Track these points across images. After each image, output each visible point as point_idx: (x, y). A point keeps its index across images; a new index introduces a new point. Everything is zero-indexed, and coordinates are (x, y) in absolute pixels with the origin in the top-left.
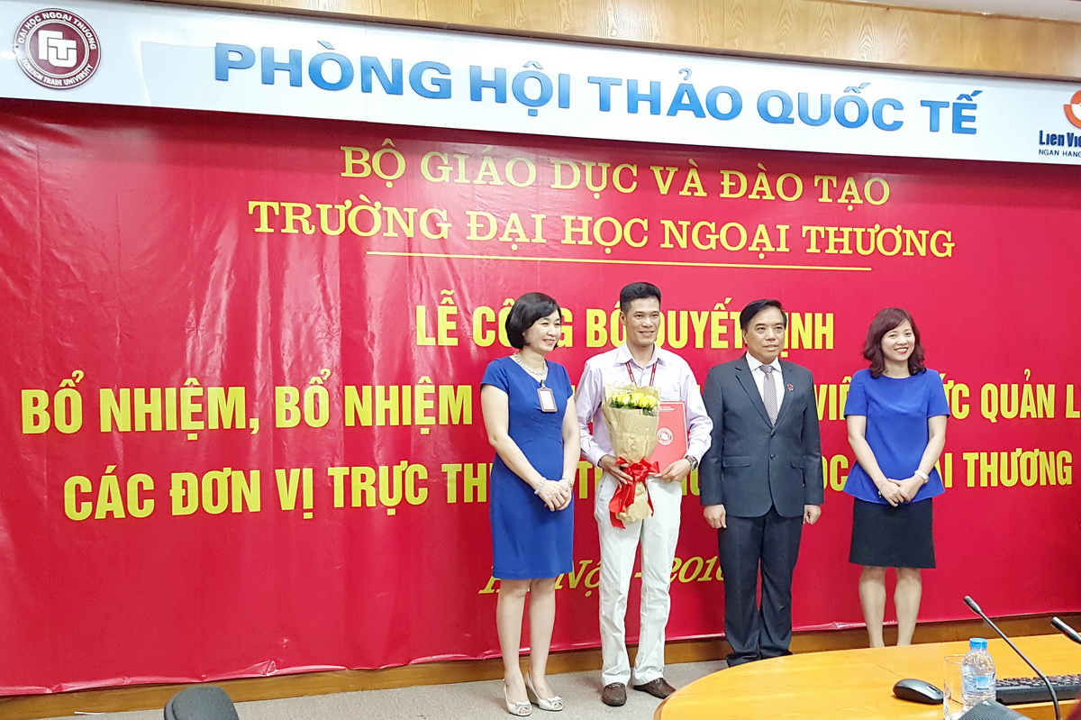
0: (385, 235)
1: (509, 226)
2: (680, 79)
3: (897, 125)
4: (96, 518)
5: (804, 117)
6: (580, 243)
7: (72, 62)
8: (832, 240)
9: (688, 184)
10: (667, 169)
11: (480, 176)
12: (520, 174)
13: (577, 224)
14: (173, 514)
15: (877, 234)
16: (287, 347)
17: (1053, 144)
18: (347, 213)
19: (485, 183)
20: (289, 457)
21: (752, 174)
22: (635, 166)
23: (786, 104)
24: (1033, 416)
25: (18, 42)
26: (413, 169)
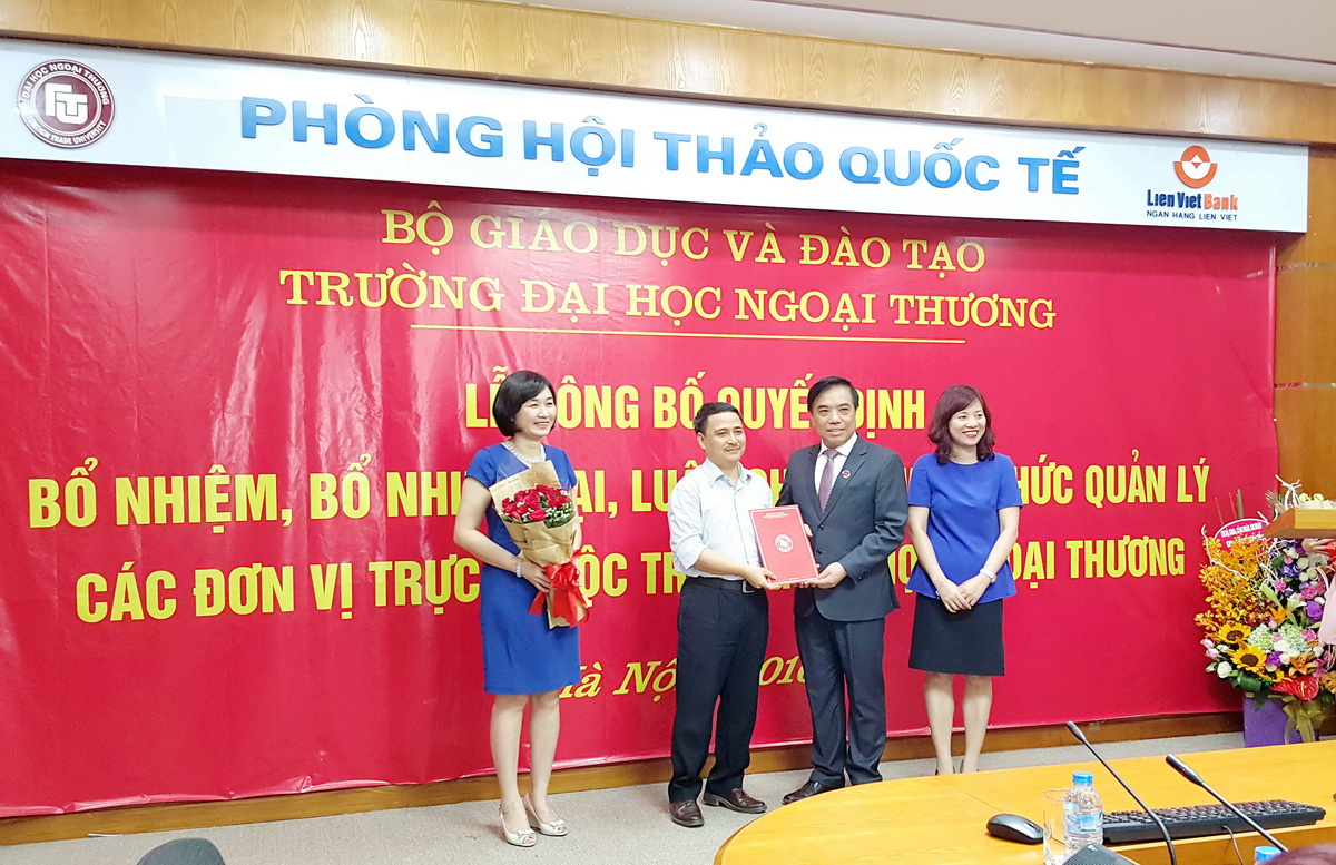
0: (431, 306)
1: (568, 295)
2: (755, 135)
3: (992, 185)
4: (112, 619)
5: (891, 176)
6: (646, 314)
7: (82, 118)
8: (923, 310)
9: (764, 250)
10: (741, 233)
11: (536, 242)
12: (580, 238)
13: (643, 293)
14: (198, 614)
15: (971, 303)
16: (323, 431)
17: (1162, 205)
18: (389, 282)
19: (541, 249)
20: (326, 551)
21: (835, 240)
22: (707, 229)
23: (871, 162)
24: (1142, 500)
25: (22, 97)
26: (461, 236)
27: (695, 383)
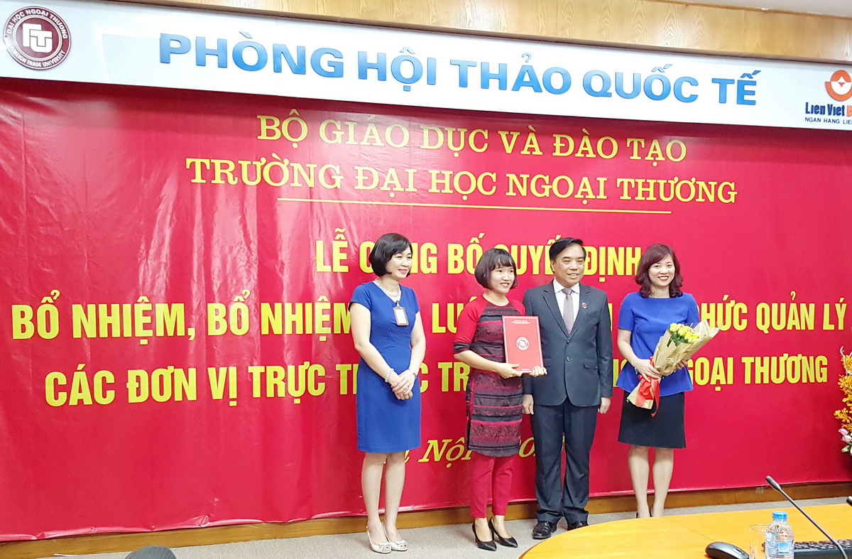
0: (292, 185)
1: (388, 178)
2: (522, 62)
3: (693, 98)
4: (70, 404)
5: (620, 92)
6: (443, 191)
7: (49, 48)
8: (640, 189)
9: (528, 145)
10: (511, 133)
11: (366, 139)
12: (397, 136)
13: (441, 176)
14: (130, 402)
15: (676, 185)
16: (216, 272)
17: (816, 113)
18: (263, 168)
19: (369, 144)
20: (218, 358)
21: (578, 137)
22: (487, 131)
23: (606, 82)
24: (797, 328)
25: (6, 33)
26: (313, 133)
27: (477, 241)
